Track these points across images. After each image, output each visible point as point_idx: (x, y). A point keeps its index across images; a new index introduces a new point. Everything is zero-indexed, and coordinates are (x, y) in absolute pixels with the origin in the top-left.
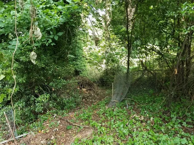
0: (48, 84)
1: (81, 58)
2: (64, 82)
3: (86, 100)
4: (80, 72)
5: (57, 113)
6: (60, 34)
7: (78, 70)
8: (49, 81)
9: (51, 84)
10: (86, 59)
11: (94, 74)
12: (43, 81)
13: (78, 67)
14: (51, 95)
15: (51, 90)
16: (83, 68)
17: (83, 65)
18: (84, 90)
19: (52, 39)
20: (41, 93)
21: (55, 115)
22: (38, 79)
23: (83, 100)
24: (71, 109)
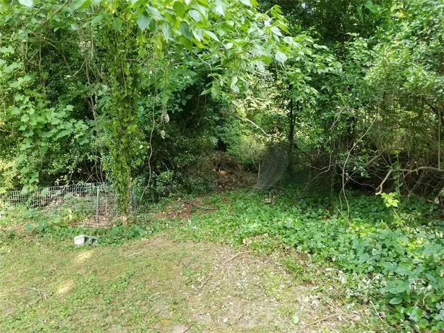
0: (173, 159)
1: (232, 120)
2: (192, 158)
3: (223, 187)
4: (229, 145)
5: (181, 197)
6: (189, 97)
7: (225, 142)
8: (173, 155)
9: (176, 158)
10: (242, 122)
11: (251, 152)
12: (166, 156)
13: (225, 137)
14: (175, 172)
15: (176, 167)
16: (235, 138)
17: (233, 133)
18: (223, 172)
19: (179, 104)
20: (163, 169)
21: (179, 199)
22: (161, 152)
23: (218, 185)
24: (200, 194)
